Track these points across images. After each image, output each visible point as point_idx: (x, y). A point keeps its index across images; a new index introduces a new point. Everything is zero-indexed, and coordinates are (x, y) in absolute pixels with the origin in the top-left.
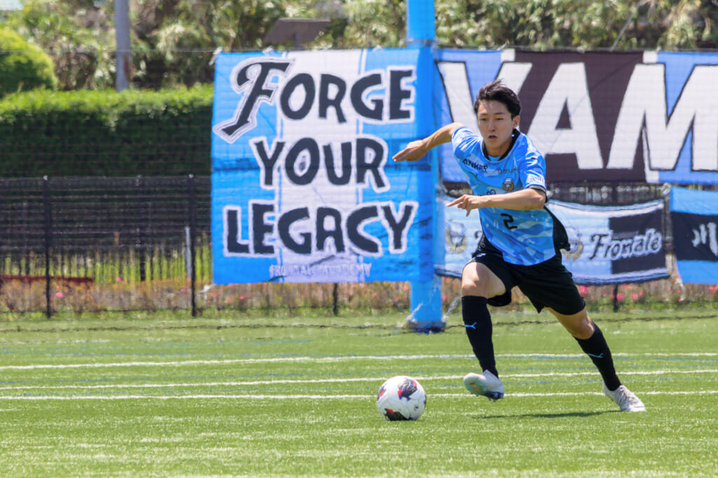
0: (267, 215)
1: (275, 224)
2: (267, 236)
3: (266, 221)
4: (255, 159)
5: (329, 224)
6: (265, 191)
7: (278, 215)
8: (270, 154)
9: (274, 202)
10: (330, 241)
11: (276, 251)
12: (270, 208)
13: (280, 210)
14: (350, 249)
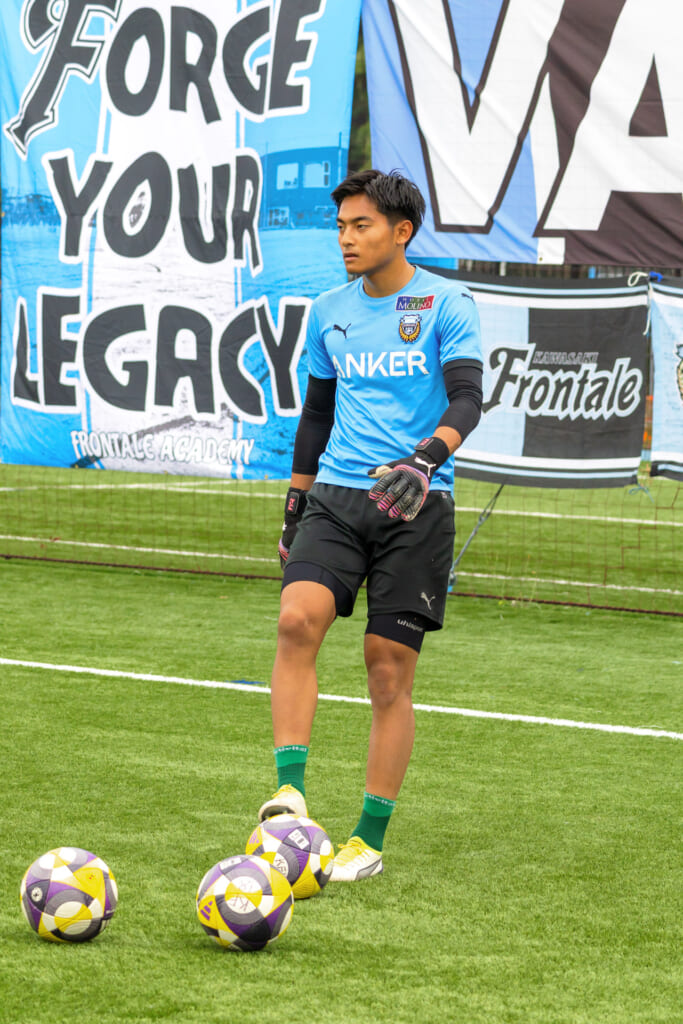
0: (66, 320)
1: (79, 338)
2: (66, 367)
3: (65, 335)
4: (51, 198)
5: (185, 345)
6: (67, 267)
7: (85, 318)
8: (79, 185)
9: (80, 291)
10: (184, 386)
11: (80, 397)
12: (72, 305)
13: (90, 309)
14: (224, 406)
